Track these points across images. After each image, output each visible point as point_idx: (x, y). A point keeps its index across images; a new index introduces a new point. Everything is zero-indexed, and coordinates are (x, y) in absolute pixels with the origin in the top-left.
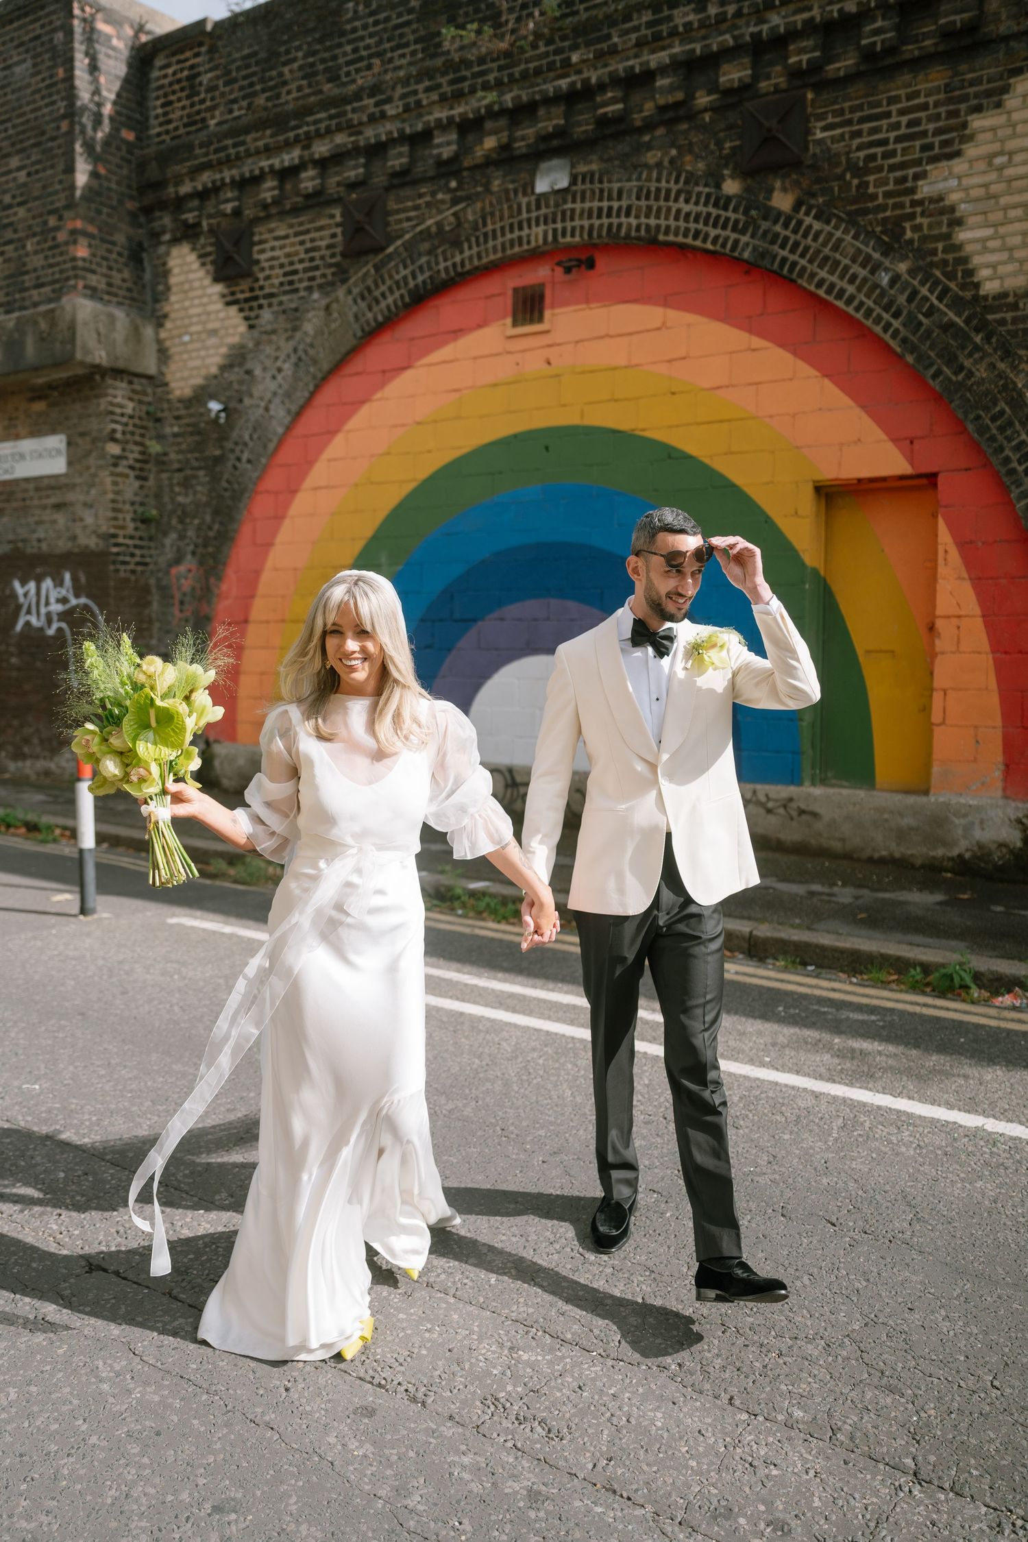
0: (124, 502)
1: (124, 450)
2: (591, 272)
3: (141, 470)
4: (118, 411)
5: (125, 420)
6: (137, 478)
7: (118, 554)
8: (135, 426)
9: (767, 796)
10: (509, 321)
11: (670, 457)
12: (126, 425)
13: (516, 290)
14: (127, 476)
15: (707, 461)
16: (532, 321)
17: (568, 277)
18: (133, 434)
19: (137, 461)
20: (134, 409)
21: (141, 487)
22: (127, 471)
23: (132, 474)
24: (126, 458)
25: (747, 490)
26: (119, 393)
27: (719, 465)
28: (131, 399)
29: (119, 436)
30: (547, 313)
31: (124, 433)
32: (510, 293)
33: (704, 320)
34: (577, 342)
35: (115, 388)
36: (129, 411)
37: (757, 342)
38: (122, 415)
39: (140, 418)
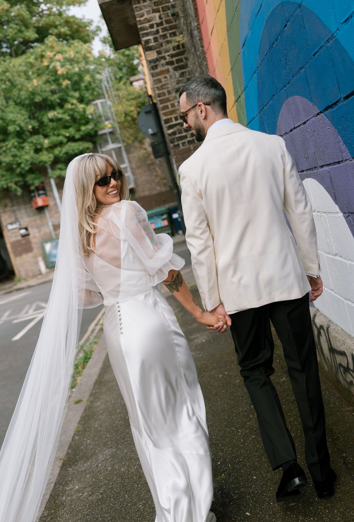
0: (169, 92)
1: (159, 53)
3: (178, 61)
4: (147, 25)
5: (154, 30)
6: (175, 69)
7: (174, 133)
8: (165, 29)
12: (157, 32)
14: (168, 71)
18: (165, 36)
19: (172, 56)
20: (160, 18)
21: (182, 74)
22: (166, 67)
23: (170, 68)
24: (164, 58)
26: (144, 11)
28: (154, 11)
29: (152, 44)
31: (156, 40)
35: (141, 9)
36: (158, 21)
38: (152, 26)
39: (168, 22)
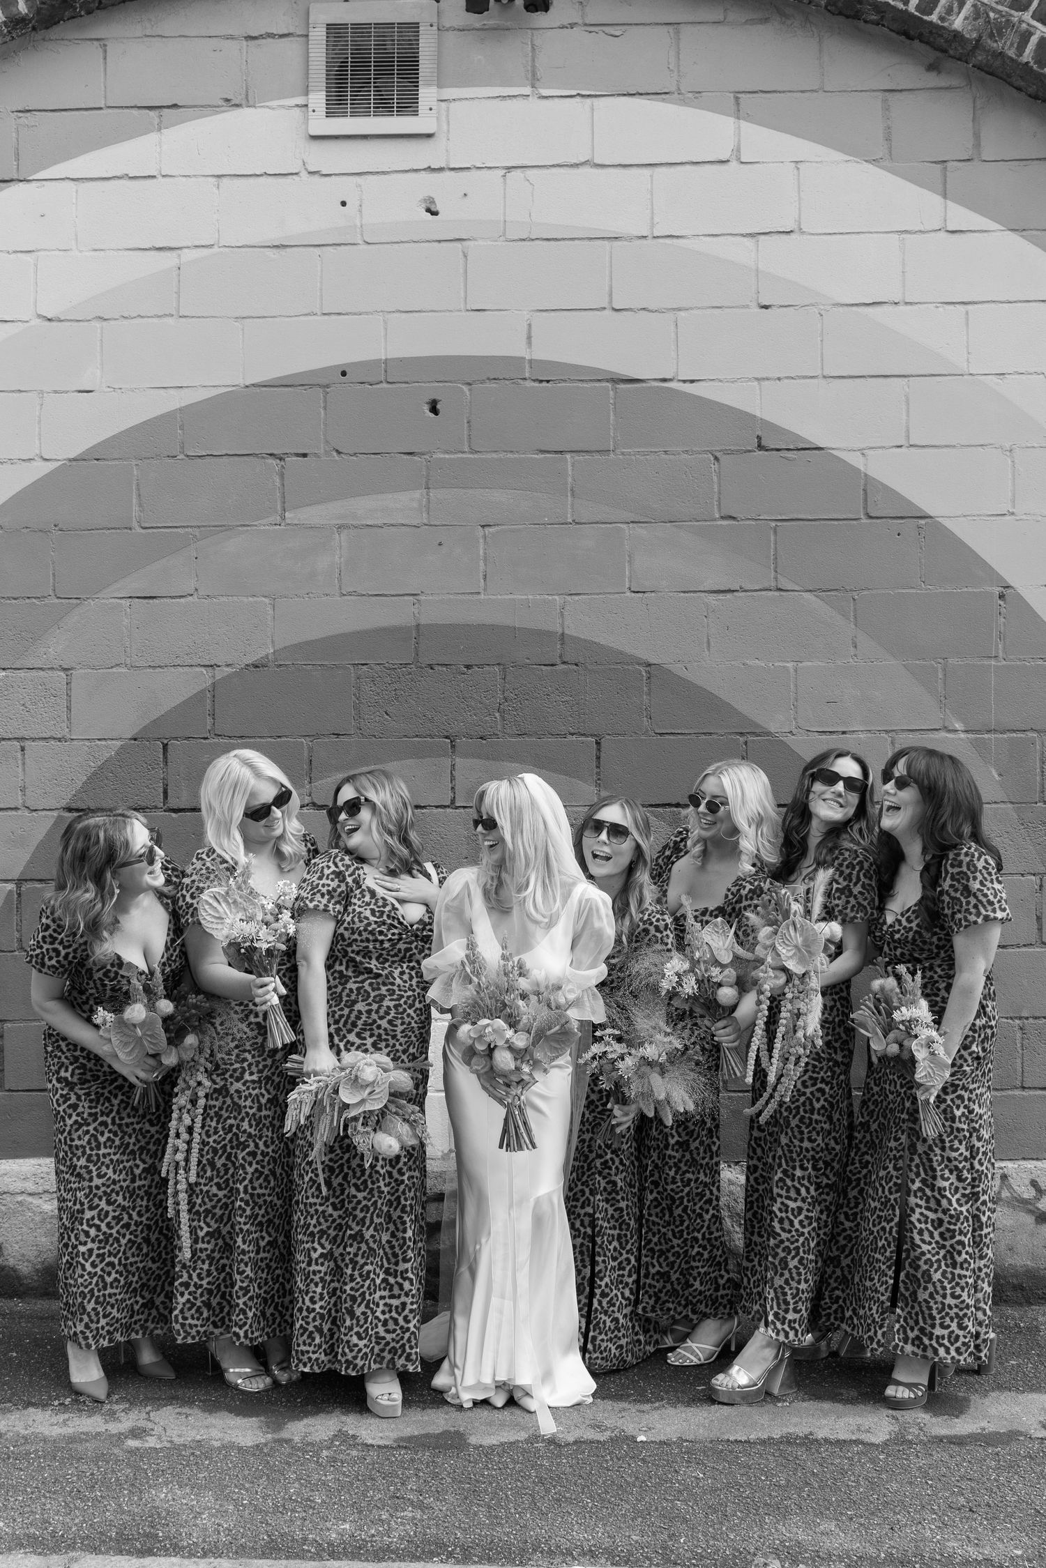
2: (540, 19)
9: (1034, 1183)
10: (318, 99)
11: (760, 447)
13: (335, 31)
15: (855, 460)
16: (384, 107)
17: (474, 19)
25: (957, 528)
27: (883, 469)
30: (427, 94)
32: (319, 36)
33: (839, 156)
34: (509, 169)
37: (961, 216)
